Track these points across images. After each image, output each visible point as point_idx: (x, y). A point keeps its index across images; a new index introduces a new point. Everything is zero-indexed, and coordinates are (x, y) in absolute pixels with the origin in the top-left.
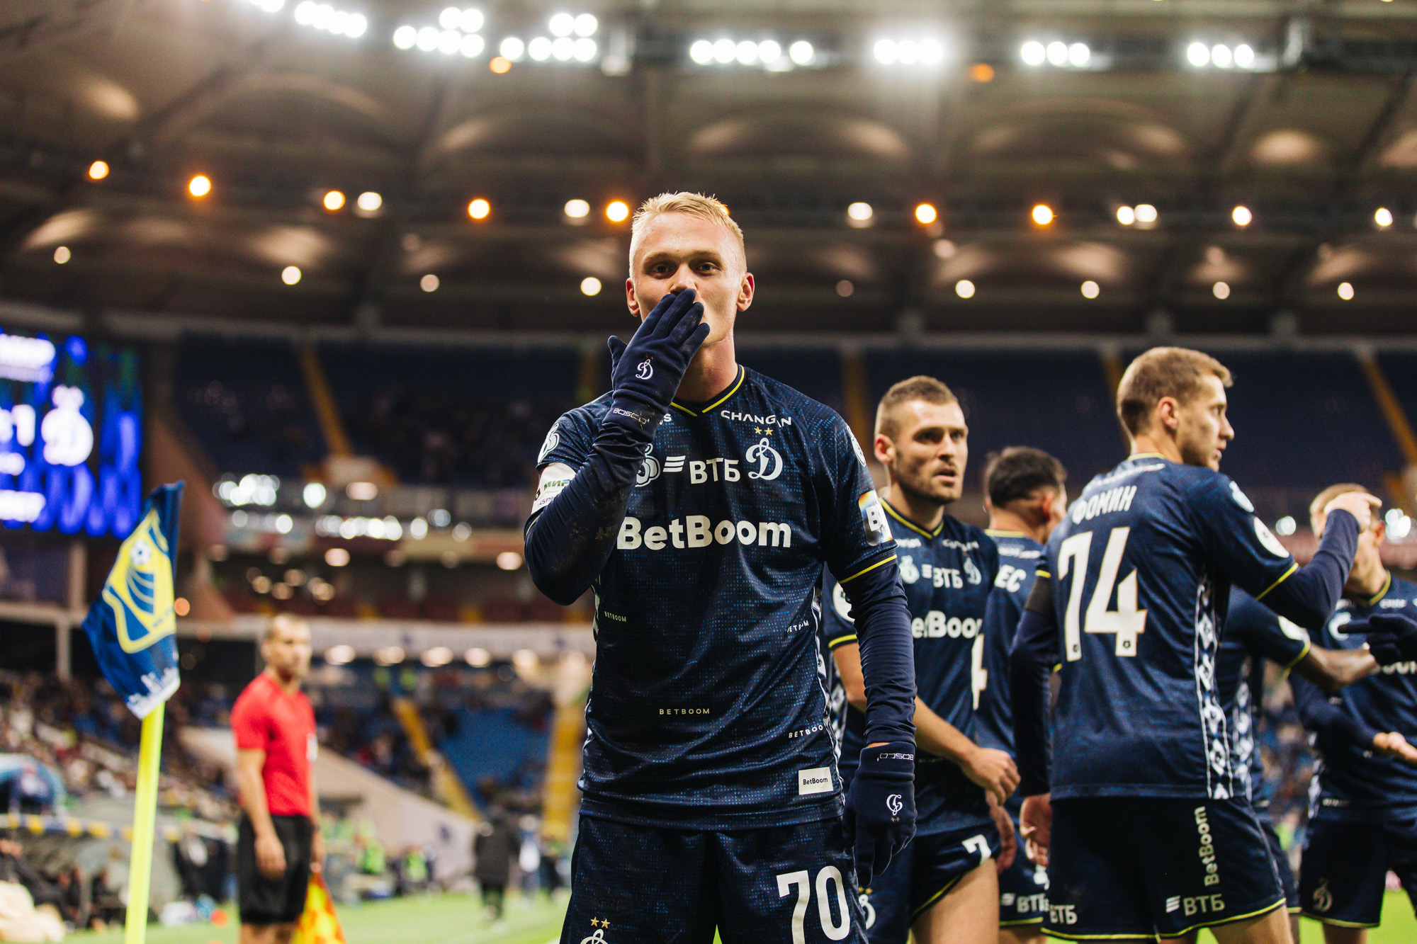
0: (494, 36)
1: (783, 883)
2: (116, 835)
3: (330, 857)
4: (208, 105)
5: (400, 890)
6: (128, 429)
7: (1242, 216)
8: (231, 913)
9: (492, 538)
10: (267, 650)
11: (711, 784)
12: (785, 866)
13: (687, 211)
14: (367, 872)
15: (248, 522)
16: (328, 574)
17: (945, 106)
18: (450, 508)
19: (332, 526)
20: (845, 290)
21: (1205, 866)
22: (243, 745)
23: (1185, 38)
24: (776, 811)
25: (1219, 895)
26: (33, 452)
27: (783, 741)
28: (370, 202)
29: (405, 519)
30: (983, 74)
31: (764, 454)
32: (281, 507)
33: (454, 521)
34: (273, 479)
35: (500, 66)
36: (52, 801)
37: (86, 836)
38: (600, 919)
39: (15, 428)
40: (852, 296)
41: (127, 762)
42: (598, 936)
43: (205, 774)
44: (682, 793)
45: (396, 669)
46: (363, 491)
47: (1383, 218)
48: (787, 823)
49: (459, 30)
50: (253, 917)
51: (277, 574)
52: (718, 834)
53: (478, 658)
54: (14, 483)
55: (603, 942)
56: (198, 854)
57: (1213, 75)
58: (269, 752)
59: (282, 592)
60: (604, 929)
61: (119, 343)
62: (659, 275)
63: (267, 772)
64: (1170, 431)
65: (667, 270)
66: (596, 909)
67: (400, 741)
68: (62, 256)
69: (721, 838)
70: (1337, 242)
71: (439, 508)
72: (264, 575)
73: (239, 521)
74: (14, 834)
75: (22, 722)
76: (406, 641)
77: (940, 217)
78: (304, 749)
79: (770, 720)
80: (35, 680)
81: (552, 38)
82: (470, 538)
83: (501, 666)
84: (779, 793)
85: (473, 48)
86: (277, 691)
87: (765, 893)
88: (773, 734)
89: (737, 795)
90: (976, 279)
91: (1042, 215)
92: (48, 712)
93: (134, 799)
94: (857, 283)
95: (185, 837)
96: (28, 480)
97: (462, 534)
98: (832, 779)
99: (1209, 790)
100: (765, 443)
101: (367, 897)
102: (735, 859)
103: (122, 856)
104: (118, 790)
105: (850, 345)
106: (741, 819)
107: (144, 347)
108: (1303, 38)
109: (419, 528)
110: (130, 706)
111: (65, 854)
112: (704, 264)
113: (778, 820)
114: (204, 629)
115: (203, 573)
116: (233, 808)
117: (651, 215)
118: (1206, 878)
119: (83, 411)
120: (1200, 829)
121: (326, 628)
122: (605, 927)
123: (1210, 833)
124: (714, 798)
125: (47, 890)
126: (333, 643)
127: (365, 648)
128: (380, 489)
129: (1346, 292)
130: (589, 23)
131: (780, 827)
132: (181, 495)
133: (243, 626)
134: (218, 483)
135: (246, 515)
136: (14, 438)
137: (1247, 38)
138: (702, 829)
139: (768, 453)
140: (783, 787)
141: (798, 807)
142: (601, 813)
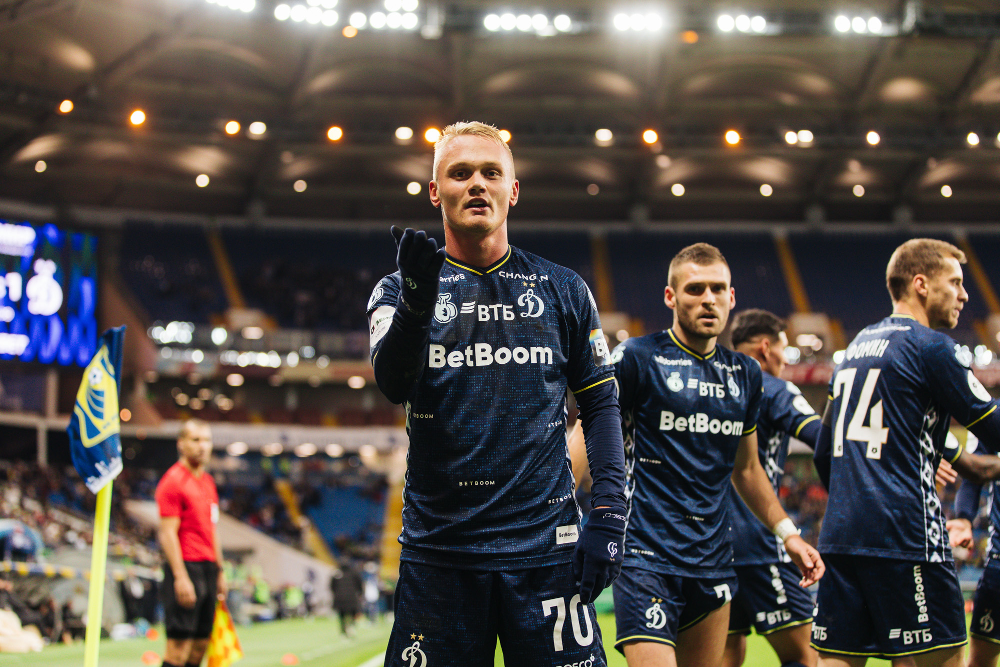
0: (345, 11)
1: (547, 607)
2: (80, 577)
3: (231, 592)
4: (144, 60)
5: (280, 615)
6: (87, 289)
7: (873, 138)
8: (160, 631)
9: (345, 366)
10: (182, 445)
11: (496, 538)
12: (548, 595)
13: (479, 134)
15: (172, 355)
16: (229, 392)
17: (664, 61)
18: (315, 345)
19: (231, 357)
20: (593, 190)
21: (919, 607)
22: (164, 513)
23: (833, 13)
24: (541, 556)
25: (929, 630)
26: (21, 306)
27: (544, 506)
28: (258, 129)
29: (283, 353)
30: (691, 37)
31: (530, 300)
32: (195, 344)
33: (318, 354)
34: (190, 325)
35: (349, 33)
36: (34, 552)
37: (58, 577)
38: (417, 634)
39: (7, 289)
40: (598, 195)
41: (87, 525)
42: (416, 646)
43: (142, 532)
44: (475, 545)
45: (276, 459)
46: (253, 333)
47: (973, 139)
48: (549, 564)
49: (320, 7)
50: (175, 634)
51: (193, 392)
52: (501, 573)
53: (334, 451)
54: (6, 328)
55: (421, 651)
56: (137, 590)
57: (853, 38)
58: (183, 519)
59: (197, 404)
60: (420, 641)
61: (81, 228)
62: (459, 178)
63: (182, 533)
64: (922, 299)
65: (464, 175)
66: (414, 627)
67: (280, 510)
68: (41, 167)
69: (504, 576)
70: (940, 156)
71: (308, 345)
72: (184, 392)
73: (166, 354)
74: (7, 576)
75: (13, 496)
76: (284, 439)
77: (660, 139)
78: (209, 514)
79: (536, 490)
80: (22, 467)
81: (386, 12)
82: (329, 366)
83: (351, 456)
84: (543, 543)
85: (331, 20)
86: (188, 474)
87: (534, 614)
88: (538, 501)
89: (514, 545)
90: (685, 183)
91: (732, 137)
92: (32, 490)
93: (91, 550)
94: (602, 185)
95: (128, 578)
96: (17, 326)
97: (323, 363)
98: (578, 533)
99: (927, 555)
100: (530, 293)
101: (257, 619)
102: (513, 591)
103: (82, 591)
104: (81, 545)
105: (597, 229)
106: (517, 562)
107: (98, 232)
108: (916, 12)
109: (293, 359)
110: (88, 485)
111: (44, 590)
112: (490, 171)
113: (543, 562)
114: (141, 431)
115: (141, 391)
117: (451, 136)
118: (920, 616)
119: (55, 277)
120: (916, 580)
121: (225, 431)
122: (420, 640)
123: (922, 583)
124: (498, 548)
125: (31, 615)
126: (233, 441)
127: (255, 444)
128: (265, 332)
129: (947, 191)
131: (544, 567)
132: (124, 335)
133: (168, 429)
134: (151, 328)
135: (171, 350)
136: (7, 296)
137: (877, 13)
138: (490, 570)
139: (533, 299)
140: (546, 539)
141: (556, 553)
142: (417, 559)
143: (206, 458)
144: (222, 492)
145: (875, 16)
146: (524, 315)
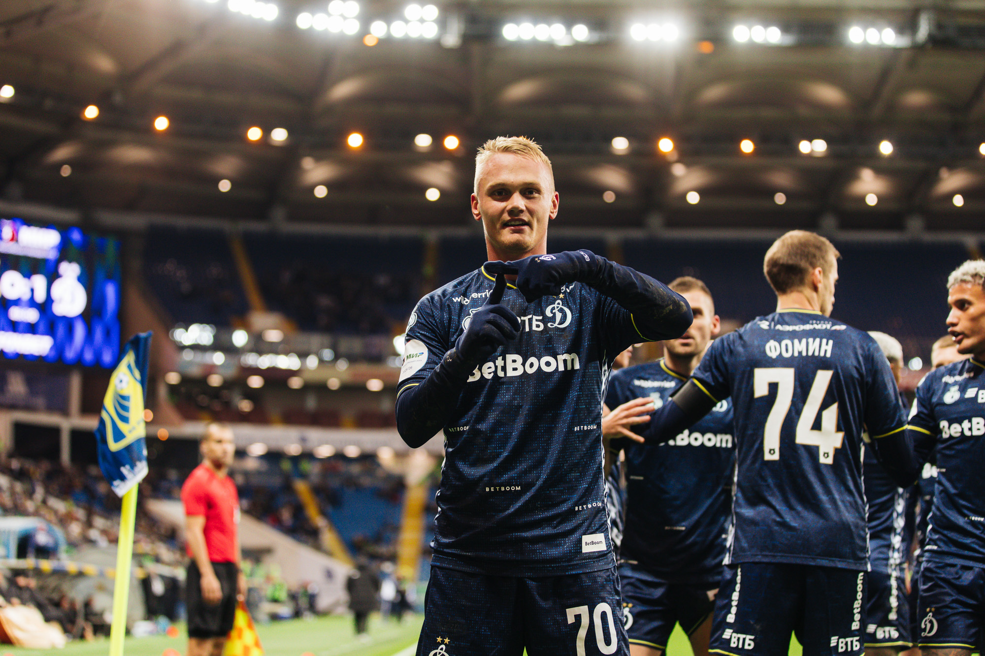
0: (366, 20)
1: (571, 615)
2: (102, 574)
3: (250, 590)
4: (168, 67)
5: (297, 614)
6: (111, 291)
7: (886, 148)
8: (181, 628)
9: (363, 368)
11: (521, 544)
12: (572, 603)
13: (518, 153)
14: (275, 601)
15: (194, 357)
16: (249, 394)
17: (680, 71)
18: (334, 347)
19: (252, 360)
20: (609, 198)
21: (854, 615)
22: (189, 513)
23: (847, 24)
24: (567, 564)
25: (858, 638)
26: (45, 308)
27: (571, 513)
28: (280, 135)
29: (303, 355)
30: (707, 48)
31: (558, 311)
32: (216, 346)
33: (337, 357)
34: (211, 327)
35: (370, 41)
36: (57, 550)
37: (81, 575)
38: (443, 637)
39: (32, 290)
40: (614, 202)
41: (111, 524)
42: (442, 649)
43: (163, 531)
45: (296, 459)
46: (274, 336)
48: (574, 572)
49: (342, 16)
50: (197, 633)
51: (215, 394)
52: (525, 580)
53: (352, 451)
54: (31, 329)
55: (445, 654)
56: (158, 588)
57: (867, 50)
58: (208, 518)
59: (217, 406)
60: (446, 645)
61: (105, 232)
62: (498, 197)
63: (207, 531)
65: (504, 194)
66: (440, 630)
67: (299, 510)
68: (66, 171)
69: (528, 582)
70: (952, 166)
71: (327, 348)
72: (204, 394)
73: (188, 356)
74: (31, 573)
75: (36, 494)
76: (303, 440)
77: (676, 147)
79: (563, 497)
80: (45, 466)
81: (407, 21)
82: (347, 369)
83: (368, 458)
84: (568, 551)
85: (352, 28)
86: (212, 476)
87: (558, 620)
88: (564, 507)
89: (538, 552)
90: (701, 191)
91: (747, 146)
92: (55, 487)
93: (116, 549)
94: (618, 194)
95: (150, 576)
96: (42, 327)
97: (342, 366)
98: (606, 541)
100: (559, 304)
101: (275, 618)
102: (537, 597)
103: (107, 588)
104: (103, 542)
105: (613, 236)
106: (541, 569)
107: (122, 235)
108: (929, 24)
109: (312, 362)
110: (113, 487)
112: (529, 190)
113: (568, 570)
114: (163, 433)
115: (163, 394)
116: (183, 555)
117: (491, 152)
119: (80, 279)
120: (858, 588)
121: (246, 431)
122: (446, 643)
124: (523, 554)
125: (53, 612)
126: (252, 441)
127: (275, 445)
128: (285, 335)
129: (958, 201)
130: (432, 12)
131: (568, 575)
132: (150, 341)
133: (190, 429)
134: (173, 330)
135: (192, 351)
136: (32, 299)
137: (890, 24)
138: (514, 576)
139: (561, 310)
140: (571, 547)
141: (581, 562)
142: (445, 564)
143: (229, 459)
144: (242, 492)
145: (888, 27)
146: (551, 325)
